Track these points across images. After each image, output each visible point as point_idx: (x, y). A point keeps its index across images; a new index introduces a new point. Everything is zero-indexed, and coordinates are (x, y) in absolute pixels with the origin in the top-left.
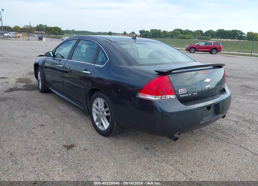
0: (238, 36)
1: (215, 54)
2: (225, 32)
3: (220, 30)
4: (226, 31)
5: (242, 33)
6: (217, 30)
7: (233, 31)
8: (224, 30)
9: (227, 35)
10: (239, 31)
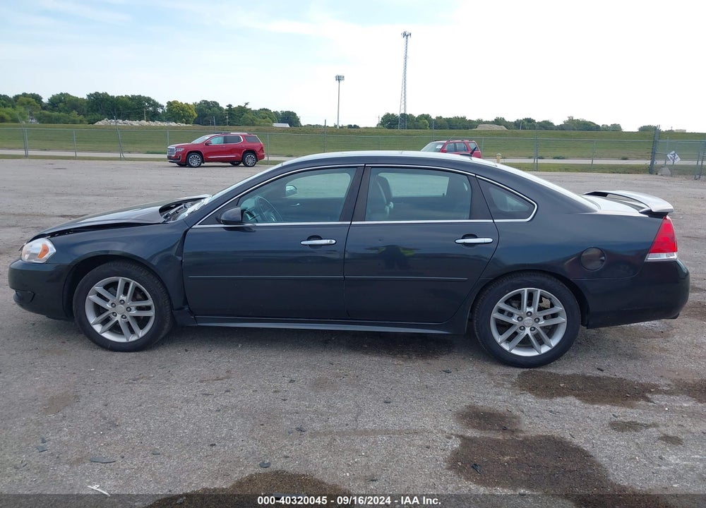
0: (147, 112)
1: (253, 166)
2: (111, 102)
3: (97, 94)
4: (113, 97)
5: (156, 105)
6: (88, 94)
7: (133, 98)
8: (108, 96)
9: (118, 109)
10: (148, 100)
